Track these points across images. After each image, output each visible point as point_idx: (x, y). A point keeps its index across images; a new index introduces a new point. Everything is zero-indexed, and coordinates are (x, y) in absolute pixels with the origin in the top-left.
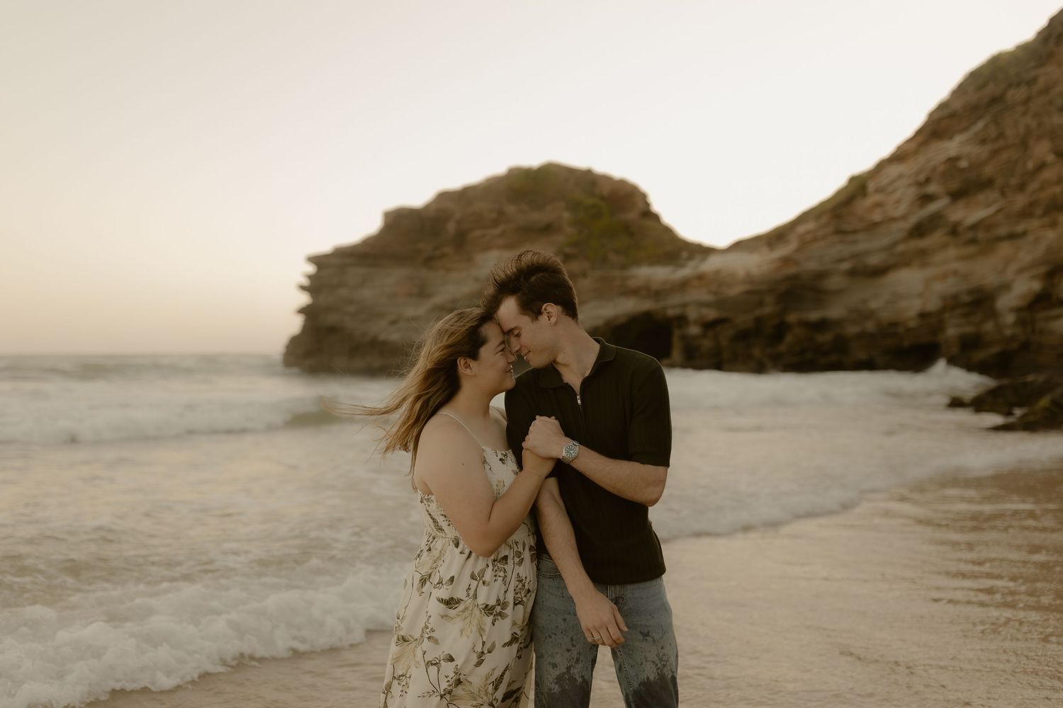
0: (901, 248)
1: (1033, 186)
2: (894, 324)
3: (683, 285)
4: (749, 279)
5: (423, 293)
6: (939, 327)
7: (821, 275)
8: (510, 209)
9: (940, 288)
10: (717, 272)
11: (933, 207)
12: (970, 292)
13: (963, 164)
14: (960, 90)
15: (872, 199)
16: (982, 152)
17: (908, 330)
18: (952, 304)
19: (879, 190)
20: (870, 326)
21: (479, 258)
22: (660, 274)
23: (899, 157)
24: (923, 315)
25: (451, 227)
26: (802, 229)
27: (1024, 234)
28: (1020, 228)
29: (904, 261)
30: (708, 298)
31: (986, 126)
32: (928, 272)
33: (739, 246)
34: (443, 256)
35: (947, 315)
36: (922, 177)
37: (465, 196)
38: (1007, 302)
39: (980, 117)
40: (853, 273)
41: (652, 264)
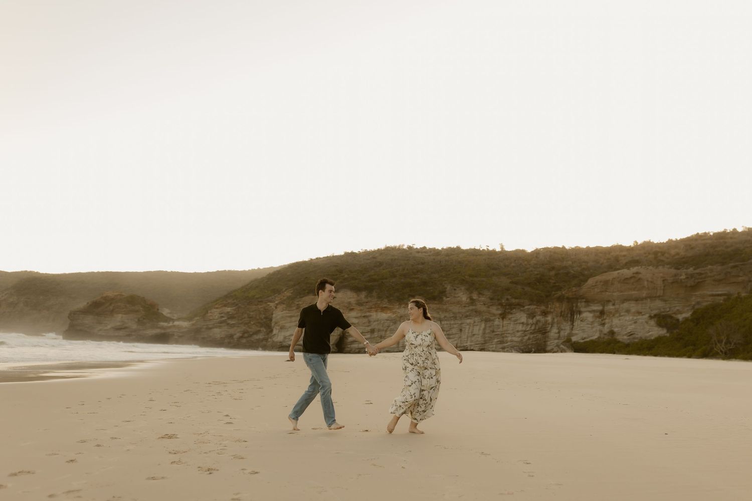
0: (216, 325)
3: (170, 327)
9: (223, 333)
10: (178, 325)
18: (226, 336)
24: (220, 337)
38: (235, 337)
41: (163, 322)
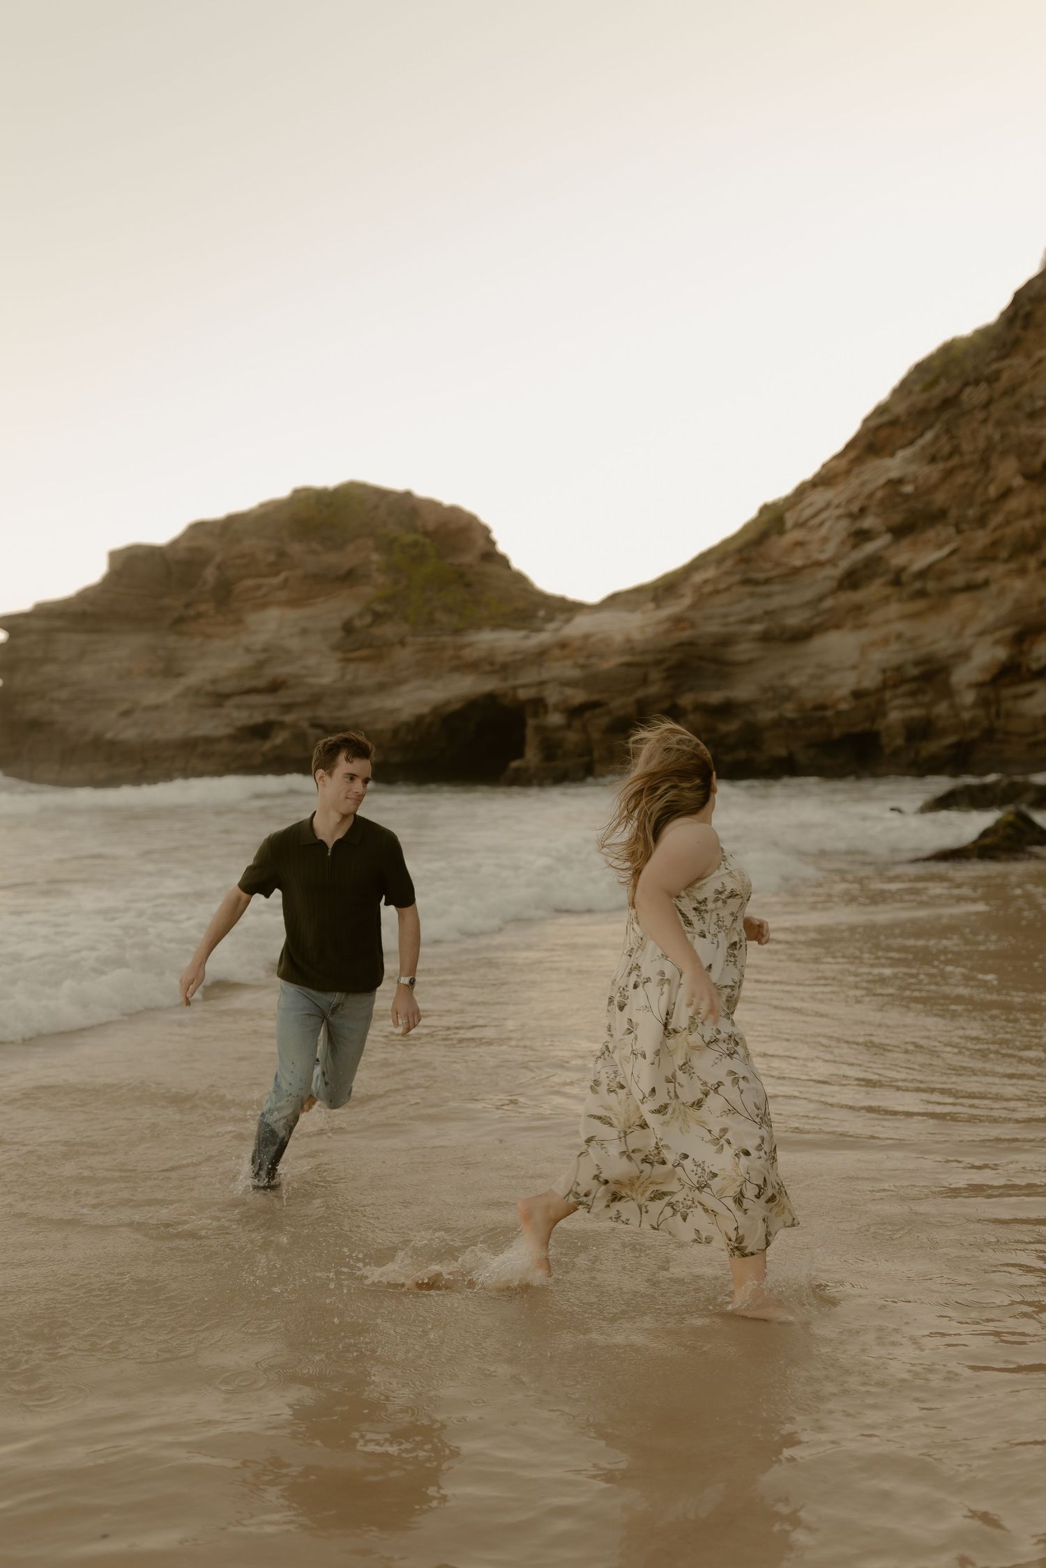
0: (828, 603)
1: (996, 520)
2: (822, 707)
3: (541, 655)
4: (629, 647)
5: (170, 670)
6: (879, 711)
7: (725, 641)
8: (296, 549)
9: (879, 657)
10: (586, 637)
11: (870, 548)
12: (917, 663)
13: (908, 489)
14: (903, 389)
15: (793, 536)
16: (932, 473)
17: (839, 714)
18: (894, 679)
19: (800, 525)
20: (789, 710)
21: (252, 618)
22: (508, 641)
23: (824, 479)
24: (857, 695)
25: (210, 574)
26: (698, 578)
27: (986, 583)
28: (981, 576)
29: (831, 622)
30: (576, 673)
31: (937, 438)
32: (864, 636)
33: (614, 601)
34: (199, 616)
35: (888, 695)
36: (855, 508)
37: (230, 527)
38: (964, 675)
39: (930, 427)
40: (766, 638)
41: (496, 627)
